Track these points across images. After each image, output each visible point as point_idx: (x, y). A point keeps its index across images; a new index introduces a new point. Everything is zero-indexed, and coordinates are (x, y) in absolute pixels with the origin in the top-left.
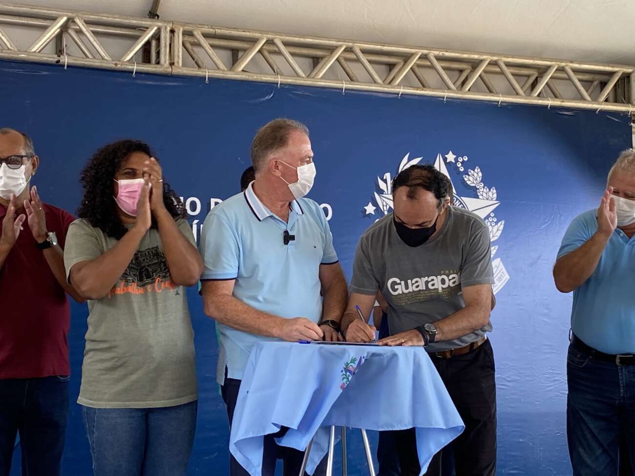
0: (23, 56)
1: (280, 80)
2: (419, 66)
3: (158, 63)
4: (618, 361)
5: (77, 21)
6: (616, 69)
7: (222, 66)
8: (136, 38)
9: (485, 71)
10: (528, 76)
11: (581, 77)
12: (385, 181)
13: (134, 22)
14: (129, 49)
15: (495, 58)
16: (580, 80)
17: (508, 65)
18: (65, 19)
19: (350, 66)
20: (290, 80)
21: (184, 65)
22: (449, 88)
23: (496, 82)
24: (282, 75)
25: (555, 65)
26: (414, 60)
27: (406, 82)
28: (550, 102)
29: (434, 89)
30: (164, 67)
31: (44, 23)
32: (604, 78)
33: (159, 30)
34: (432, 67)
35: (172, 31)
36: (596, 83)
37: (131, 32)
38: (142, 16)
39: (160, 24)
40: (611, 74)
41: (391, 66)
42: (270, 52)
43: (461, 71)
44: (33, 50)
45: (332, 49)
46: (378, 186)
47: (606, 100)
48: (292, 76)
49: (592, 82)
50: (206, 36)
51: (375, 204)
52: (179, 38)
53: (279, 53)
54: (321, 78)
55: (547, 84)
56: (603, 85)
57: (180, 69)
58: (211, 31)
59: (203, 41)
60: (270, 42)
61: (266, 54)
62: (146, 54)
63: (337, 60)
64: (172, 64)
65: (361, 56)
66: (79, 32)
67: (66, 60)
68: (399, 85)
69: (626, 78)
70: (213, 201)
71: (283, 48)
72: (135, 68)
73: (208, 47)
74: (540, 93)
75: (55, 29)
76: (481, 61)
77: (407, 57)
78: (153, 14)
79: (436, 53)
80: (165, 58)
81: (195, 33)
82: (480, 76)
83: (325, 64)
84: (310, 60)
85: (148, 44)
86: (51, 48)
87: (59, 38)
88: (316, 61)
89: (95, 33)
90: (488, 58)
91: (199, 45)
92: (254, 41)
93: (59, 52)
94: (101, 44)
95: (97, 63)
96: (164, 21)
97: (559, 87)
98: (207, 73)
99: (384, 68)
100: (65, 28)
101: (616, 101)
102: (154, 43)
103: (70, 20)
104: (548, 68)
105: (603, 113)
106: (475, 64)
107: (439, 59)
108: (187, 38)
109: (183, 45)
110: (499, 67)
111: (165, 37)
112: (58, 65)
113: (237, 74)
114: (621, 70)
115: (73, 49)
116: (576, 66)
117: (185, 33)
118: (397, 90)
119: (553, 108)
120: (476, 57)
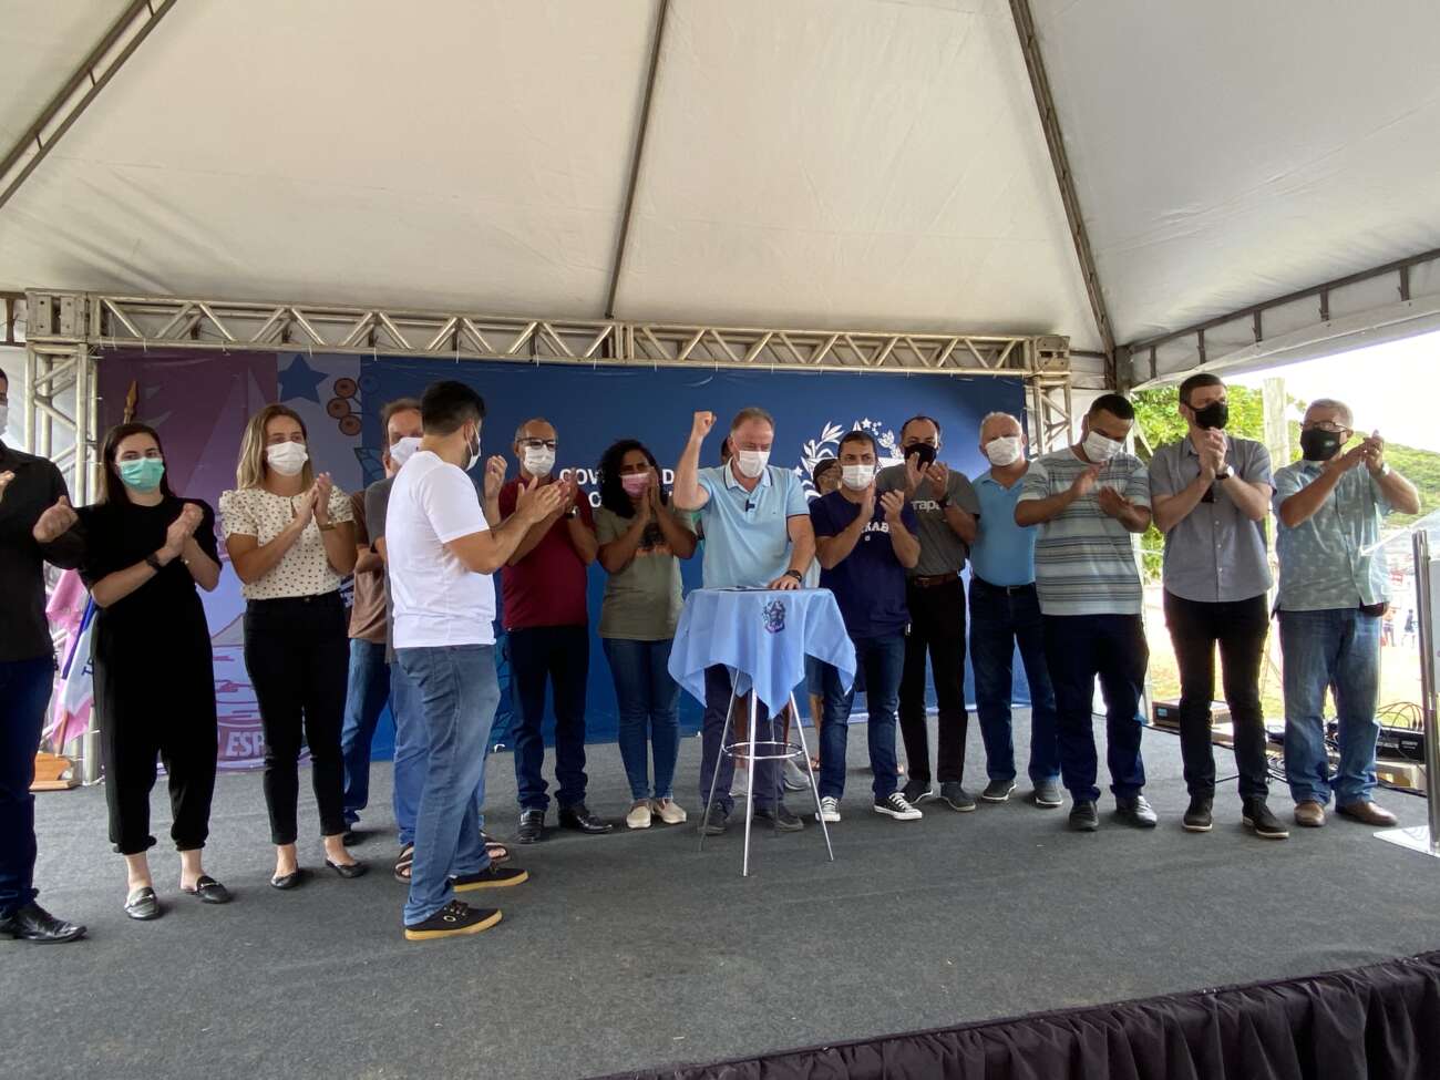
0: (502, 357)
1: (717, 365)
2: (837, 346)
3: (614, 357)
4: (1008, 592)
5: (545, 325)
6: (1010, 339)
7: (668, 356)
8: (595, 336)
9: (895, 347)
10: (934, 349)
11: (980, 347)
12: (810, 447)
13: (593, 323)
14: (589, 346)
15: (903, 336)
16: (978, 350)
17: (914, 340)
18: (535, 324)
19: (779, 349)
20: (725, 365)
21: (637, 356)
22: (864, 364)
23: (904, 355)
24: (719, 360)
25: (956, 338)
26: (833, 341)
27: (826, 360)
28: (952, 371)
29: (850, 365)
30: (619, 360)
31: (520, 328)
32: (1000, 347)
33: (614, 329)
34: (848, 346)
35: (625, 329)
36: (994, 351)
37: (591, 332)
38: (600, 318)
39: (614, 323)
40: (1006, 343)
41: (813, 347)
42: (708, 341)
43: (875, 348)
44: (511, 351)
45: (761, 336)
46: (804, 452)
47: (1003, 366)
48: (728, 361)
49: (989, 351)
50: (653, 331)
51: (802, 467)
52: (631, 335)
53: (716, 342)
54: (752, 362)
55: (950, 354)
56: (1000, 352)
57: (633, 361)
58: (657, 327)
59: (650, 335)
60: (708, 333)
61: (706, 343)
62: (605, 350)
63: (766, 344)
64: (626, 357)
65: (785, 339)
66: (548, 334)
67: (537, 359)
68: (820, 363)
69: (1020, 345)
71: (718, 337)
72: (595, 362)
73: (654, 339)
74: (944, 363)
75: (528, 332)
76: (892, 338)
77: (826, 339)
78: (609, 316)
79: (851, 334)
80: (619, 352)
81: (644, 330)
82: (891, 351)
83: (756, 349)
84: (743, 346)
85: (605, 341)
86: (526, 350)
87: (532, 339)
88: (749, 347)
89: (560, 334)
90: (898, 335)
91: (647, 339)
92: (695, 333)
93: (533, 352)
94: (567, 344)
95: (563, 360)
96: (616, 321)
97: (961, 357)
98: (655, 363)
99: (807, 349)
100: (536, 331)
101: (1012, 367)
102: (610, 340)
103: (539, 325)
104: (950, 341)
105: (999, 377)
106: (886, 341)
107: (854, 338)
108: (638, 334)
109: (635, 339)
110: (907, 342)
111: (619, 334)
112: (531, 363)
113: (681, 362)
114: (1014, 339)
115: (543, 348)
116: (974, 338)
117: (636, 330)
118: (818, 368)
119: (955, 375)
120: (886, 335)
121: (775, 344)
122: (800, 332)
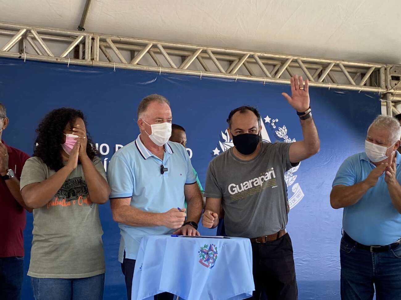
1: (161, 70)
2: (248, 62)
3: (84, 58)
4: (371, 250)
5: (33, 31)
6: (371, 65)
7: (124, 61)
8: (70, 43)
9: (289, 66)
10: (317, 69)
11: (349, 70)
12: (226, 134)
13: (69, 33)
14: (66, 50)
15: (296, 58)
16: (349, 72)
17: (304, 62)
18: (25, 30)
19: (205, 62)
20: (167, 70)
21: (100, 60)
22: (267, 76)
24: (162, 67)
25: (333, 62)
26: (245, 59)
27: (240, 72)
28: (330, 86)
29: (257, 77)
30: (87, 61)
31: (12, 33)
32: (363, 71)
33: (85, 38)
34: (256, 63)
35: (93, 39)
36: (358, 74)
37: (67, 39)
38: (74, 29)
39: (85, 34)
40: (368, 68)
41: (231, 62)
42: (155, 53)
43: (274, 66)
44: (5, 50)
45: (194, 51)
46: (221, 137)
47: (365, 85)
48: (168, 68)
49: (356, 73)
50: (114, 42)
51: (220, 148)
52: (97, 44)
53: (161, 53)
54: (187, 69)
55: (328, 74)
56: (363, 75)
57: (97, 63)
58: (117, 39)
59: (112, 45)
60: (155, 46)
61: (152, 53)
62: (76, 53)
63: (197, 57)
64: (92, 59)
65: (212, 55)
66: (34, 39)
67: (25, 56)
68: (236, 74)
69: (377, 71)
70: (117, 146)
71: (162, 50)
72: (69, 61)
73: (115, 49)
74: (324, 80)
75: (18, 37)
76: (287, 60)
77: (240, 57)
78: (81, 28)
79: (259, 54)
80: (88, 56)
81: (108, 40)
82: (286, 69)
83: (189, 61)
84: (180, 58)
85: (78, 47)
86: (16, 48)
87: (21, 42)
88: (184, 58)
89: (44, 40)
90: (291, 58)
91: (110, 47)
92: (145, 45)
93: (21, 51)
94: (48, 47)
95: (44, 58)
96: (88, 32)
97: (335, 76)
98: (115, 65)
99: (226, 63)
100: (24, 36)
101: (371, 85)
102: (81, 46)
103: (28, 31)
104: (329, 64)
105: (362, 92)
106: (283, 62)
107: (261, 58)
108: (102, 43)
109: (100, 47)
110: (298, 63)
111: (88, 42)
112: (20, 59)
113: (134, 66)
114: (374, 66)
115: (30, 49)
116: (346, 63)
117: (101, 40)
118: (234, 77)
119: (331, 89)
120: (284, 57)
121: (203, 58)
122: (223, 50)
